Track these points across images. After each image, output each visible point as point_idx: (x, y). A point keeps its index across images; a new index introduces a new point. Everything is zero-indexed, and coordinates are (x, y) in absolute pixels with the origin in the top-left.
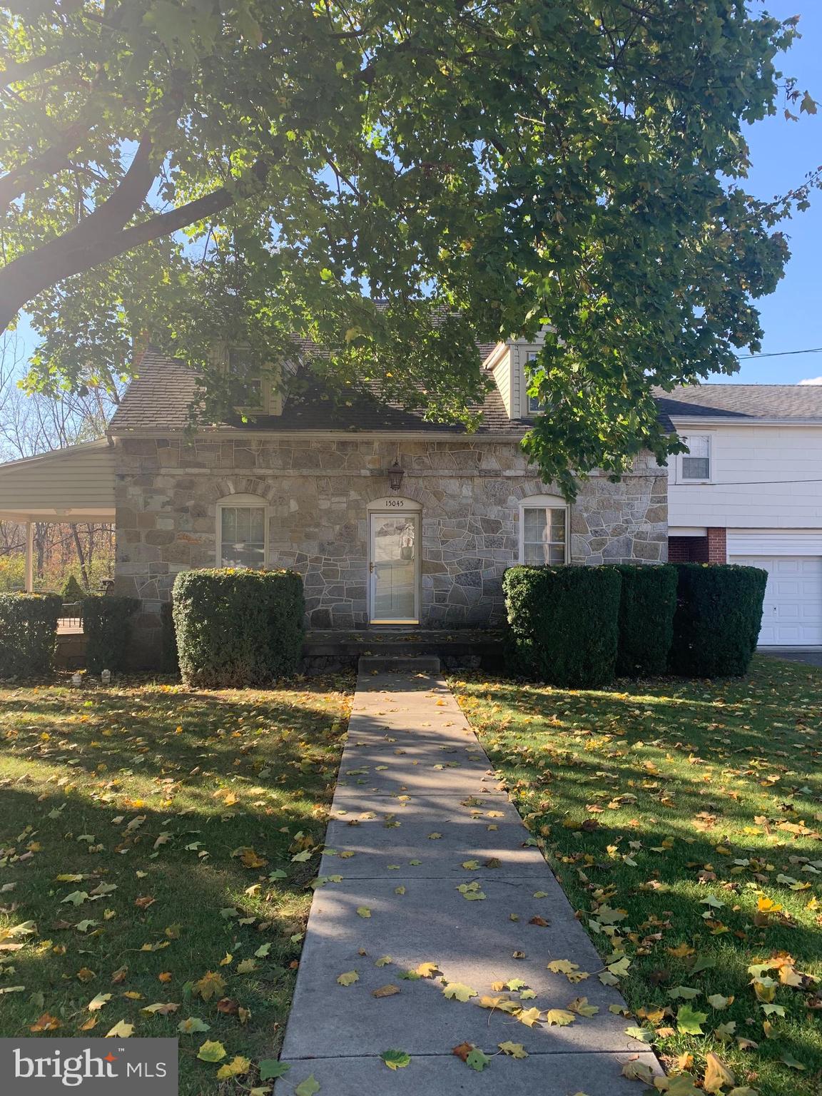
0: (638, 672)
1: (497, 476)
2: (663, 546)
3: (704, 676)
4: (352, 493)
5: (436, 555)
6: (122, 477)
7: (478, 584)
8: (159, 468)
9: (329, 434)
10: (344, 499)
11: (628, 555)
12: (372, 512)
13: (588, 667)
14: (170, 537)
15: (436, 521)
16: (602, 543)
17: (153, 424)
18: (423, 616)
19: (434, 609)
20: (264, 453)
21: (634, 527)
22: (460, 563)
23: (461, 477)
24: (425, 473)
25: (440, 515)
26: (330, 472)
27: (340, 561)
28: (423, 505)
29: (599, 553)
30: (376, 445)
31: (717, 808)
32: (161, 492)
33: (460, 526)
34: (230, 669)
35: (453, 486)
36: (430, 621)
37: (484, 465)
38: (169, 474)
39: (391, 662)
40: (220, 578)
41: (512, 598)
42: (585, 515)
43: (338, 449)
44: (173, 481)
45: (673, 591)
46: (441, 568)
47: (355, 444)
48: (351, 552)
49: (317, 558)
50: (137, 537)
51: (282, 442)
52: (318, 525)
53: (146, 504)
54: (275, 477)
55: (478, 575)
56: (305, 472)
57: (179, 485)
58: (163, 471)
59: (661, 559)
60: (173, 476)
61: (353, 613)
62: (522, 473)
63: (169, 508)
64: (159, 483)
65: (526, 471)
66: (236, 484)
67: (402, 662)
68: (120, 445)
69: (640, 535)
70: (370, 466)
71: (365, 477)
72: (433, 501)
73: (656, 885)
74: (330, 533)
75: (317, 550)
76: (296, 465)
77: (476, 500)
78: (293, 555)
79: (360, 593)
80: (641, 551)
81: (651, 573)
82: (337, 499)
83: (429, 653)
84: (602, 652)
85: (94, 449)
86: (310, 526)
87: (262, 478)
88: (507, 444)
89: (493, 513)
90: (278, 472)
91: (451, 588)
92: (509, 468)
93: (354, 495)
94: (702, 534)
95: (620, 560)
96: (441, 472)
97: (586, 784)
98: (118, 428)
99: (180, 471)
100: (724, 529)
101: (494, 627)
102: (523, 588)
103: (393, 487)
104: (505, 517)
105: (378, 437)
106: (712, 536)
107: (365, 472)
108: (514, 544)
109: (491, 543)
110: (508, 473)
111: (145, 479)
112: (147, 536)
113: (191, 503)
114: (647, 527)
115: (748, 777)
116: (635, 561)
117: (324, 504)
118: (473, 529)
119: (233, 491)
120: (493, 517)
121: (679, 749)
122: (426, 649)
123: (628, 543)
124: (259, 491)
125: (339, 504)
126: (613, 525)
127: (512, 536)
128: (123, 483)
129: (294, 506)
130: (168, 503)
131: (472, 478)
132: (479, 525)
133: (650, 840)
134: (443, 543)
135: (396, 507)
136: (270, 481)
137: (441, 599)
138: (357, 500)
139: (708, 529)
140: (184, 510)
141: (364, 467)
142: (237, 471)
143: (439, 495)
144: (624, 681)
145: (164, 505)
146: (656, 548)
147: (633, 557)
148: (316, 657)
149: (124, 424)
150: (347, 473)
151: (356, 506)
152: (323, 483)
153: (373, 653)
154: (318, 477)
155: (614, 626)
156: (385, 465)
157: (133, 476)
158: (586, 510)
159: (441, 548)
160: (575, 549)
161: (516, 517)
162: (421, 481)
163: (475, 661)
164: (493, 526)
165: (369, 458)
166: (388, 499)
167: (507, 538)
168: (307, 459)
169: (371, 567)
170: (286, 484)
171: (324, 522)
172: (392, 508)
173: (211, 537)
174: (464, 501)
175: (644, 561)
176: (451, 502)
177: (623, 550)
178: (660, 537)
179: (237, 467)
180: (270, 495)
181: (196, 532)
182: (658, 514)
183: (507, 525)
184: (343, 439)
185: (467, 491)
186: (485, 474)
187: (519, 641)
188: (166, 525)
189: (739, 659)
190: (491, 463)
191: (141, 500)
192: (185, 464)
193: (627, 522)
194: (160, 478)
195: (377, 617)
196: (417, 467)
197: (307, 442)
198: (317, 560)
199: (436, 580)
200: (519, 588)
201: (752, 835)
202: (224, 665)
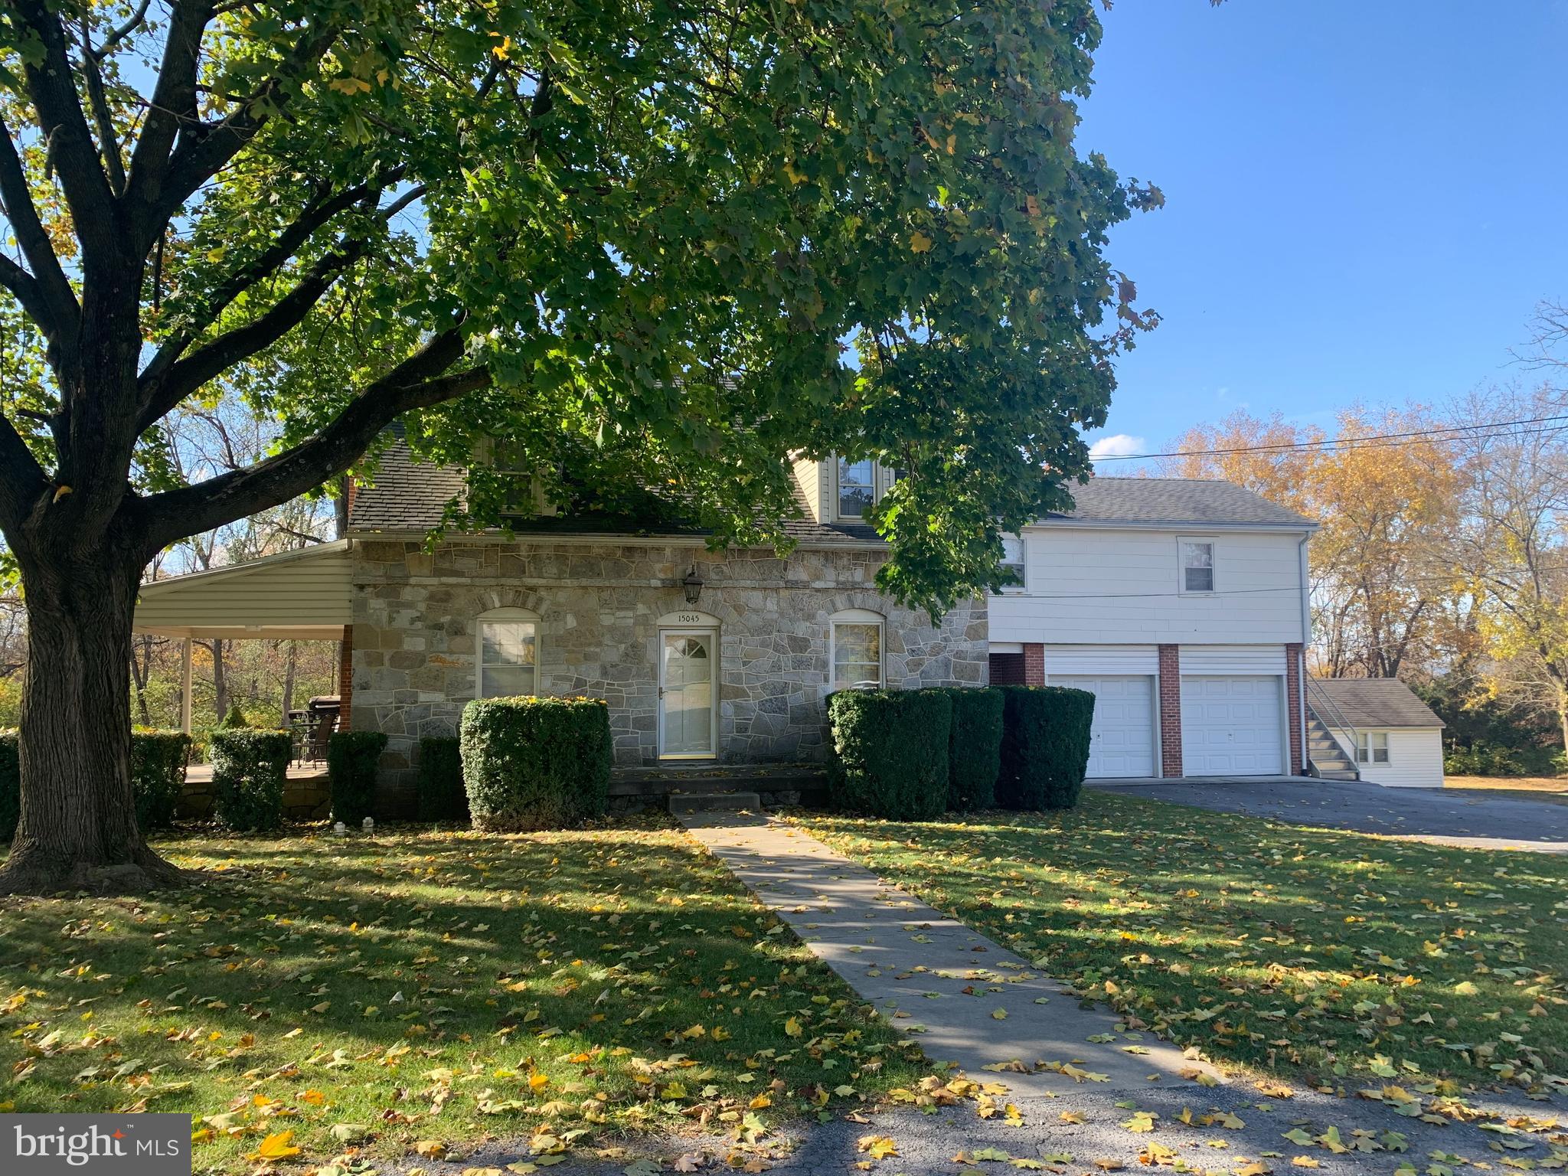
0: (964, 805)
1: (805, 587)
2: (984, 667)
3: (1033, 809)
4: (640, 606)
5: (737, 678)
6: (362, 587)
7: (784, 711)
8: (408, 577)
9: (617, 539)
10: (630, 614)
11: (947, 676)
12: (662, 628)
13: (920, 799)
14: (419, 659)
15: (737, 638)
16: (919, 664)
17: (403, 525)
18: (721, 748)
19: (734, 740)
20: (535, 559)
21: (953, 646)
22: (763, 687)
23: (765, 589)
24: (724, 584)
25: (742, 632)
26: (614, 582)
27: (625, 686)
28: (722, 621)
29: (916, 675)
30: (668, 552)
31: (1077, 895)
32: (409, 605)
33: (764, 644)
34: (534, 811)
35: (756, 598)
36: (729, 756)
37: (791, 575)
38: (421, 584)
39: (706, 800)
40: (522, 709)
41: (841, 725)
42: (901, 632)
43: (623, 555)
44: (424, 593)
45: (1000, 716)
46: (742, 693)
47: (644, 551)
48: (638, 675)
49: (597, 683)
50: (380, 660)
51: (558, 547)
52: (599, 644)
53: (391, 619)
54: (549, 588)
55: (784, 701)
56: (584, 582)
57: (432, 597)
58: (413, 581)
59: (982, 680)
60: (425, 587)
61: (640, 747)
62: (832, 585)
63: (419, 625)
64: (407, 594)
65: (837, 582)
66: (501, 597)
67: (719, 799)
68: (360, 549)
69: (959, 654)
70: (662, 576)
71: (656, 588)
72: (734, 616)
73: (1049, 931)
74: (612, 653)
75: (598, 673)
76: (575, 574)
77: (782, 614)
78: (568, 679)
79: (648, 724)
80: (960, 672)
81: (974, 695)
82: (622, 614)
83: (745, 789)
84: (934, 783)
85: (325, 554)
86: (589, 645)
87: (533, 589)
88: (815, 552)
89: (802, 629)
90: (552, 582)
91: (753, 716)
92: (818, 578)
93: (641, 609)
94: (1017, 650)
95: (939, 682)
96: (743, 583)
97: (967, 885)
98: (362, 530)
99: (435, 581)
100: (1041, 645)
101: (802, 760)
102: (853, 715)
103: (688, 600)
104: (814, 634)
105: (671, 543)
106: (1028, 653)
107: (656, 583)
108: (825, 664)
109: (799, 664)
110: (818, 585)
111: (391, 590)
112: (392, 659)
113: (446, 619)
114: (966, 646)
115: (1098, 879)
116: (954, 684)
117: (607, 620)
118: (777, 648)
119: (497, 604)
120: (800, 635)
121: (1033, 862)
122: (742, 785)
123: (947, 664)
124: (530, 605)
125: (626, 619)
126: (932, 643)
127: (822, 656)
128: (362, 595)
129: (571, 622)
130: (418, 619)
131: (777, 590)
132: (785, 643)
133: (1033, 913)
134: (745, 664)
135: (691, 623)
136: (543, 593)
137: (743, 729)
138: (645, 615)
139: (1024, 645)
140: (439, 627)
141: (654, 577)
142: (503, 581)
143: (738, 609)
144: (951, 815)
145: (413, 621)
146: (976, 669)
147: (952, 679)
148: (616, 797)
149: (367, 525)
150: (636, 583)
151: (644, 621)
152: (606, 595)
153: (683, 791)
154: (599, 588)
155: (945, 754)
156: (678, 575)
157: (375, 586)
158: (903, 627)
159: (743, 670)
160: (891, 671)
161: (826, 635)
162: (719, 593)
163: (794, 797)
164: (800, 644)
165: (658, 566)
166: (681, 614)
167: (817, 659)
168: (588, 566)
169: (661, 692)
170: (561, 597)
171: (607, 640)
172: (685, 623)
173: (470, 658)
174: (769, 616)
175: (964, 683)
176: (754, 617)
177: (941, 672)
178: (979, 658)
179: (504, 576)
180: (543, 610)
181: (452, 653)
182: (978, 631)
183: (816, 643)
184: (629, 545)
185: (771, 605)
186: (792, 585)
187: (849, 772)
188: (416, 644)
189: (1068, 789)
190: (799, 573)
191: (385, 614)
192: (438, 572)
193: (946, 639)
194: (408, 589)
195: (666, 752)
196: (715, 577)
197: (588, 548)
198: (598, 685)
199: (737, 707)
200: (848, 715)
201: (1106, 909)
202: (527, 805)
